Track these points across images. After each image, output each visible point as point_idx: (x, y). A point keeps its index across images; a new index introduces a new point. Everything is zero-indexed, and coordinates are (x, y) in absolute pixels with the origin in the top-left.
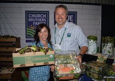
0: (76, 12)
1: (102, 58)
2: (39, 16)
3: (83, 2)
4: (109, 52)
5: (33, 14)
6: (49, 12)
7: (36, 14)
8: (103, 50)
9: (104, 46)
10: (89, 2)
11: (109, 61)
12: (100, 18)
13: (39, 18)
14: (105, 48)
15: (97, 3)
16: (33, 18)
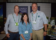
0: (40, 7)
1: (50, 26)
2: (24, 8)
3: (43, 2)
4: (53, 24)
5: (21, 7)
6: (28, 7)
7: (22, 7)
8: (51, 23)
9: (51, 21)
10: (45, 2)
11: (53, 27)
12: (50, 9)
13: (24, 9)
14: (51, 22)
15: (49, 2)
16: (21, 9)
